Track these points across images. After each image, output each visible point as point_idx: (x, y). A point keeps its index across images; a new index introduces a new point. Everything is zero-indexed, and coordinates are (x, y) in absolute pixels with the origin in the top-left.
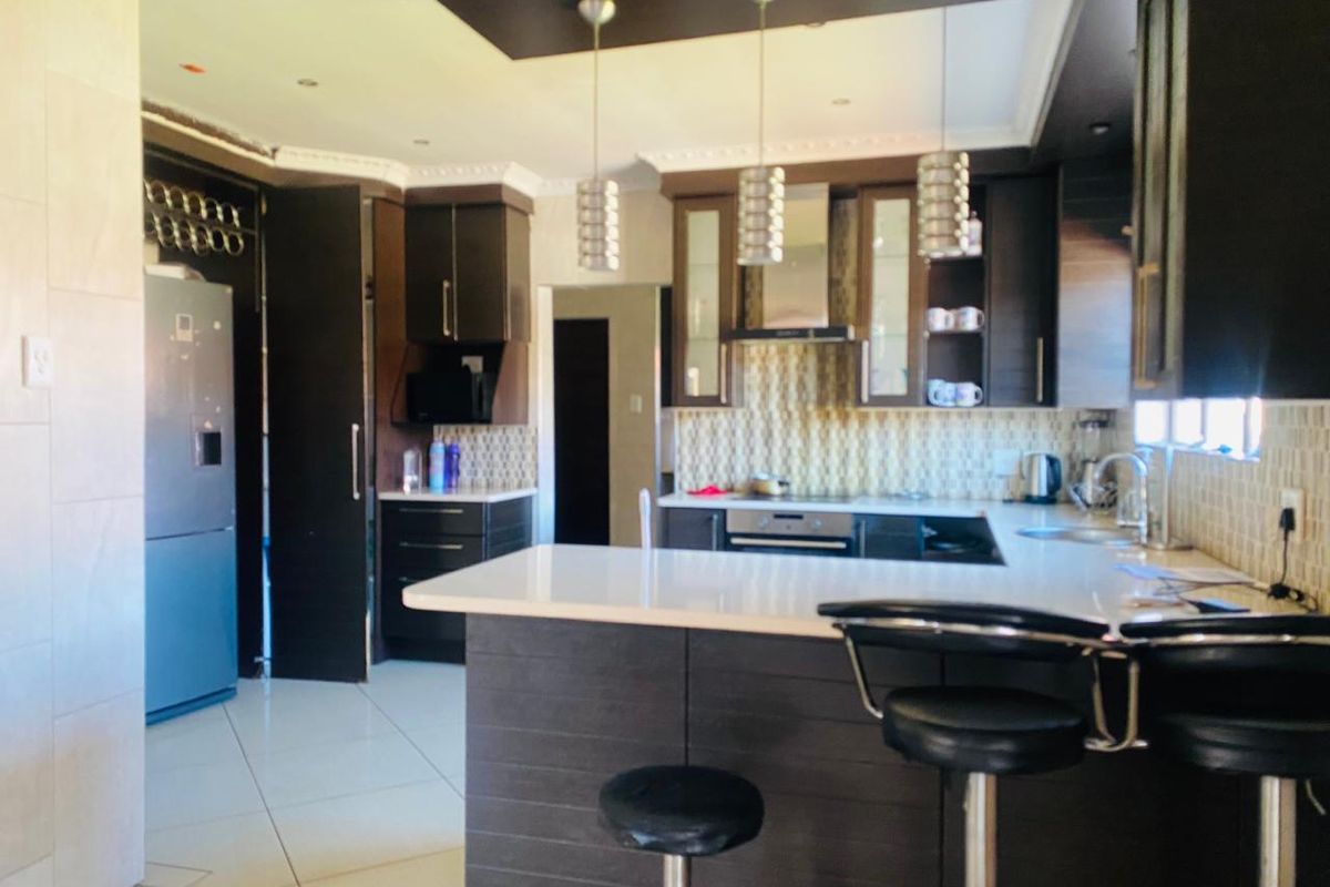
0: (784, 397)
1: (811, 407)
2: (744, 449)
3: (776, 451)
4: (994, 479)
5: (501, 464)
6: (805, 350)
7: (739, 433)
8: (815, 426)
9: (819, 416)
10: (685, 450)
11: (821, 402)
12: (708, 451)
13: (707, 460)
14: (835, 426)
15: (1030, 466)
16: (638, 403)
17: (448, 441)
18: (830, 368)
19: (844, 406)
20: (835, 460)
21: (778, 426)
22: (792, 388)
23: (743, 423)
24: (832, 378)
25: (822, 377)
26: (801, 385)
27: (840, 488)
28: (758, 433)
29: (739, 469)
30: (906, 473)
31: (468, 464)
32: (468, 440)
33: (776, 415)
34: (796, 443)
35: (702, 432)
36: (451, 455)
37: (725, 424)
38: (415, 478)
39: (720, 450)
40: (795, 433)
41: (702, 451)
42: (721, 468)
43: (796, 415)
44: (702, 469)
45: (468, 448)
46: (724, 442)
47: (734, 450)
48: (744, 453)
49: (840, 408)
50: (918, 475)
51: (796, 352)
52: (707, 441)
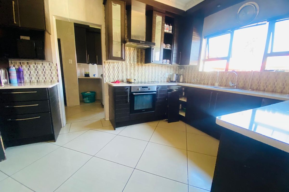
0: (130, 60)
1: (136, 63)
2: (121, 72)
3: (128, 73)
4: (165, 78)
5: (42, 75)
6: (134, 49)
7: (120, 68)
8: (136, 67)
9: (137, 65)
10: (106, 72)
11: (138, 62)
12: (112, 72)
13: (112, 74)
14: (140, 67)
15: (173, 76)
16: (71, 61)
17: (17, 67)
18: (139, 54)
19: (142, 63)
20: (140, 74)
21: (129, 67)
22: (132, 58)
23: (121, 66)
24: (140, 57)
25: (138, 56)
26: (134, 58)
27: (141, 80)
28: (124, 68)
29: (120, 77)
30: (152, 77)
31: (28, 75)
32: (26, 67)
33: (128, 64)
34: (132, 71)
35: (111, 67)
36: (19, 72)
37: (116, 66)
38: (6, 80)
39: (115, 72)
40: (132, 69)
41: (111, 72)
42: (116, 77)
43: (132, 65)
44: (111, 77)
45: (26, 69)
46: (116, 70)
47: (119, 72)
48: (121, 73)
49: (141, 64)
50: (154, 78)
51: (132, 50)
52: (112, 70)
